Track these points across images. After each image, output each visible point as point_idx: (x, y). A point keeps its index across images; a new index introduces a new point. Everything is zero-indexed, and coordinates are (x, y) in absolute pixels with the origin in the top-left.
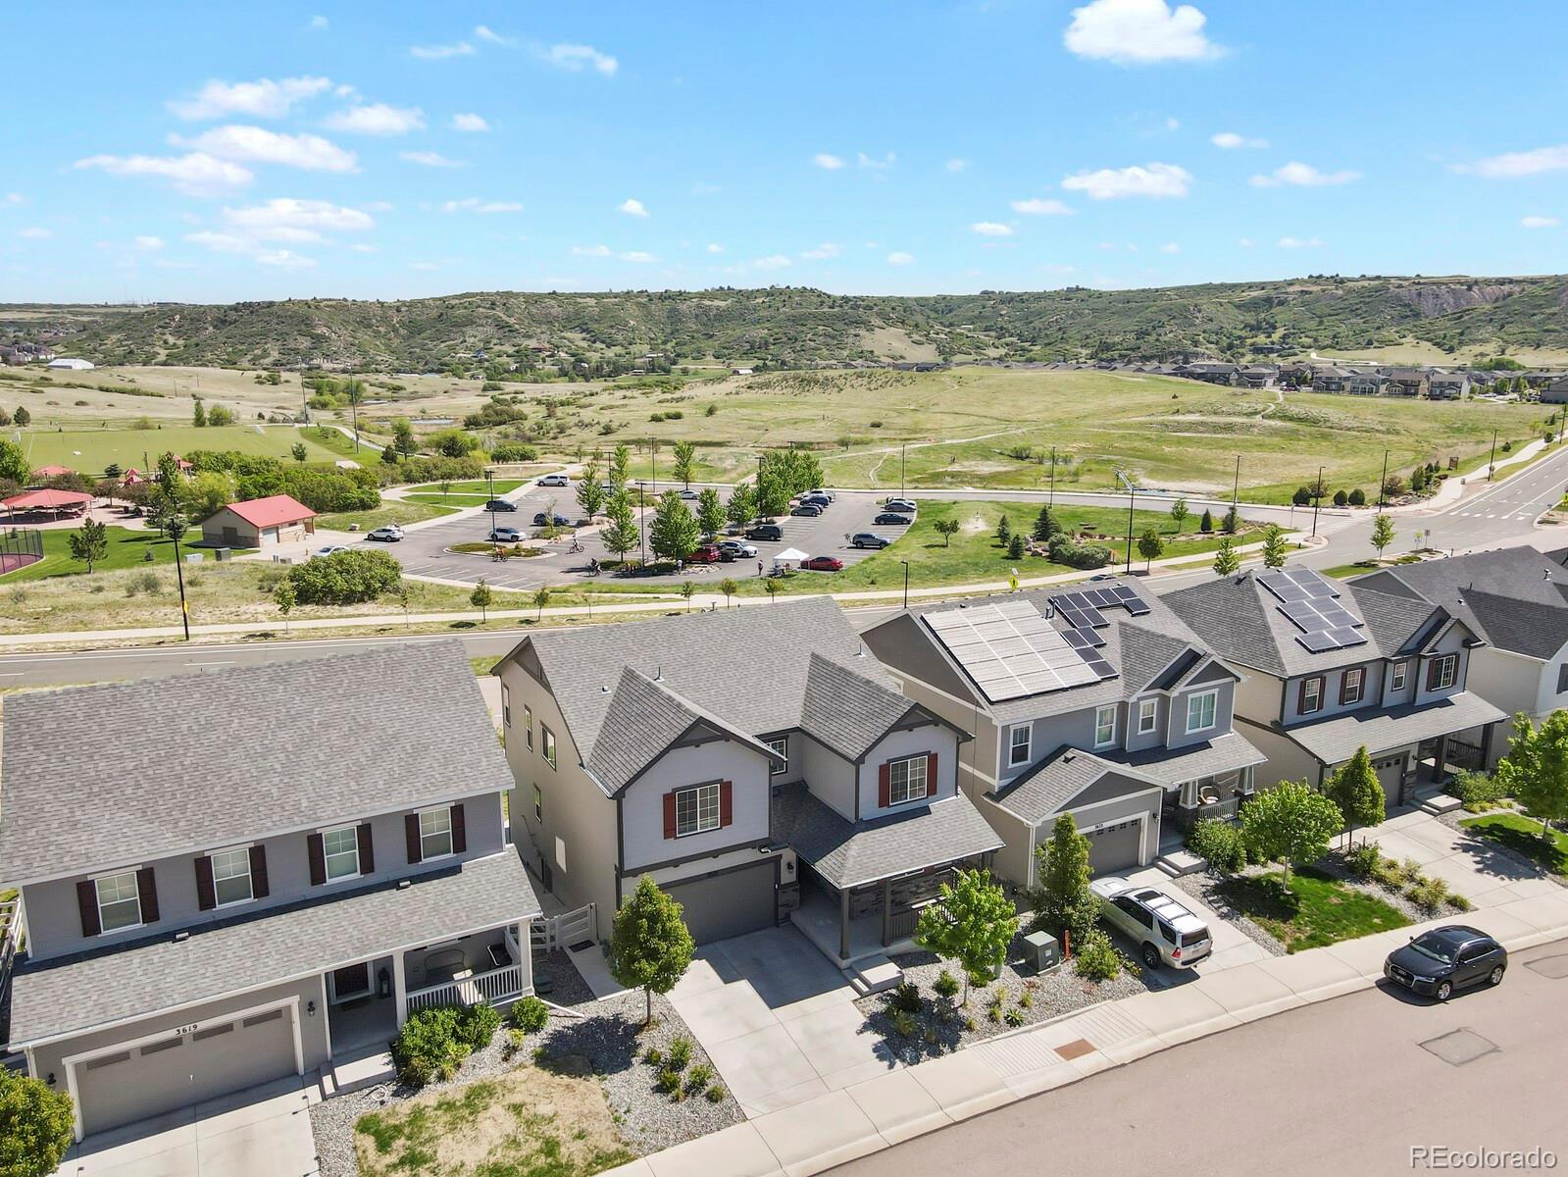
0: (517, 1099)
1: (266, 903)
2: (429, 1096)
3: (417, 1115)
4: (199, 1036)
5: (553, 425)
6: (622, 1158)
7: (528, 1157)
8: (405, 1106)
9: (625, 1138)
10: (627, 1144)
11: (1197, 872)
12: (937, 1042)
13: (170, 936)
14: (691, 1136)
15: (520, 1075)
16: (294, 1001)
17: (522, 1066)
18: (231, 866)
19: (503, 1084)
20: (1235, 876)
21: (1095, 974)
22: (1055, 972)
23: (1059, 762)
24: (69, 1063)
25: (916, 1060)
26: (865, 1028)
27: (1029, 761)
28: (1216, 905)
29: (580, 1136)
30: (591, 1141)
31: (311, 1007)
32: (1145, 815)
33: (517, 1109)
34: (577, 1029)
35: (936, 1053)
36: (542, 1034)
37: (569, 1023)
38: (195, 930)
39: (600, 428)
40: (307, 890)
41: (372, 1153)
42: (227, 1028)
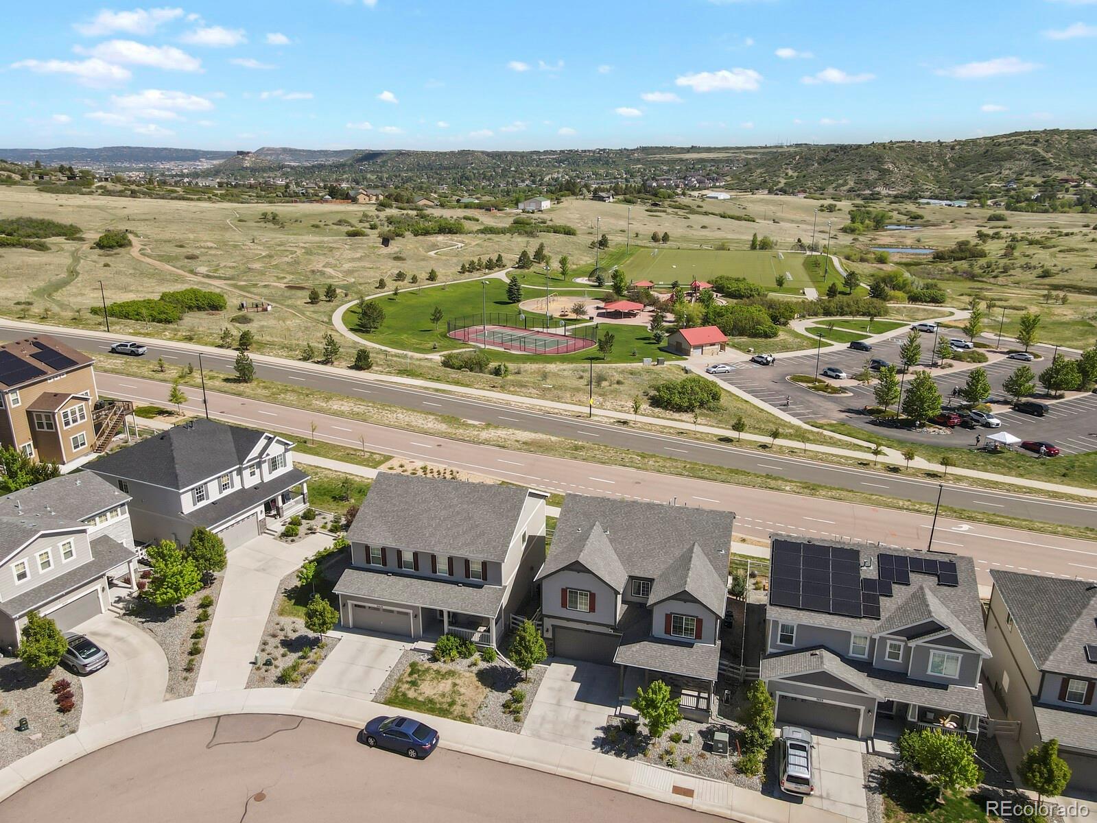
0: (457, 681)
1: (417, 573)
2: (435, 666)
3: (428, 670)
4: (385, 610)
5: (1001, 265)
6: (468, 720)
7: (443, 703)
8: (427, 664)
9: (475, 715)
10: (474, 717)
11: (887, 758)
12: (623, 751)
13: (386, 573)
14: (496, 727)
15: (468, 674)
16: (411, 612)
17: (471, 672)
18: (408, 557)
19: (460, 674)
20: (916, 774)
21: (740, 769)
22: (723, 757)
23: (808, 653)
24: (350, 603)
25: (606, 752)
26: (602, 728)
27: (793, 645)
28: (871, 779)
29: (463, 706)
30: (465, 709)
31: (416, 616)
32: (862, 708)
33: (455, 685)
34: (504, 669)
35: (618, 754)
36: (489, 665)
37: (503, 665)
38: (394, 574)
39: (1039, 271)
40: (429, 573)
41: (406, 675)
42: (392, 611)
